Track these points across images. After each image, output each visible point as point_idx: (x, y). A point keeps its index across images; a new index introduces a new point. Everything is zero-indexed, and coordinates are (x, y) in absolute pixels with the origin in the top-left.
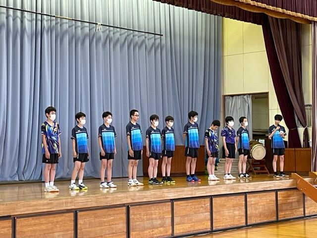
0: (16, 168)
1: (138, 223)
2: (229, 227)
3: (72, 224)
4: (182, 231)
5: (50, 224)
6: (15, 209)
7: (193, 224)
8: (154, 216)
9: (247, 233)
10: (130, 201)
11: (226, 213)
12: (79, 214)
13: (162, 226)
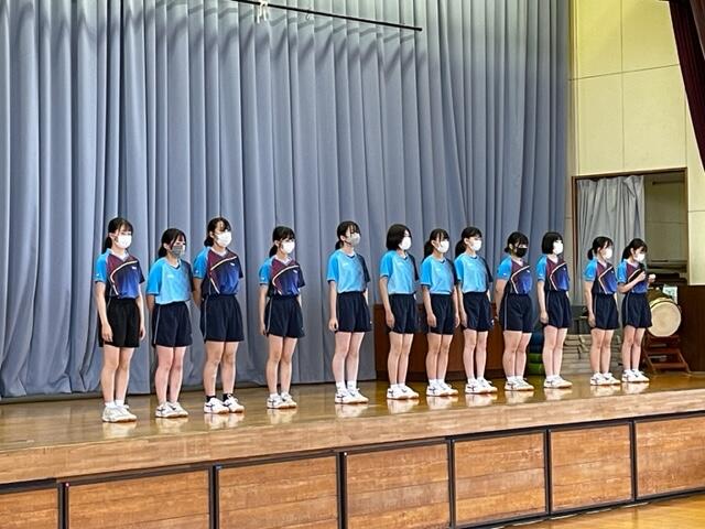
0: (65, 362)
1: (366, 496)
2: (592, 503)
3: (205, 498)
4: (474, 515)
5: (151, 499)
6: (64, 463)
7: (502, 496)
8: (405, 479)
9: (635, 518)
10: (345, 441)
11: (585, 469)
12: (222, 473)
13: (425, 502)
